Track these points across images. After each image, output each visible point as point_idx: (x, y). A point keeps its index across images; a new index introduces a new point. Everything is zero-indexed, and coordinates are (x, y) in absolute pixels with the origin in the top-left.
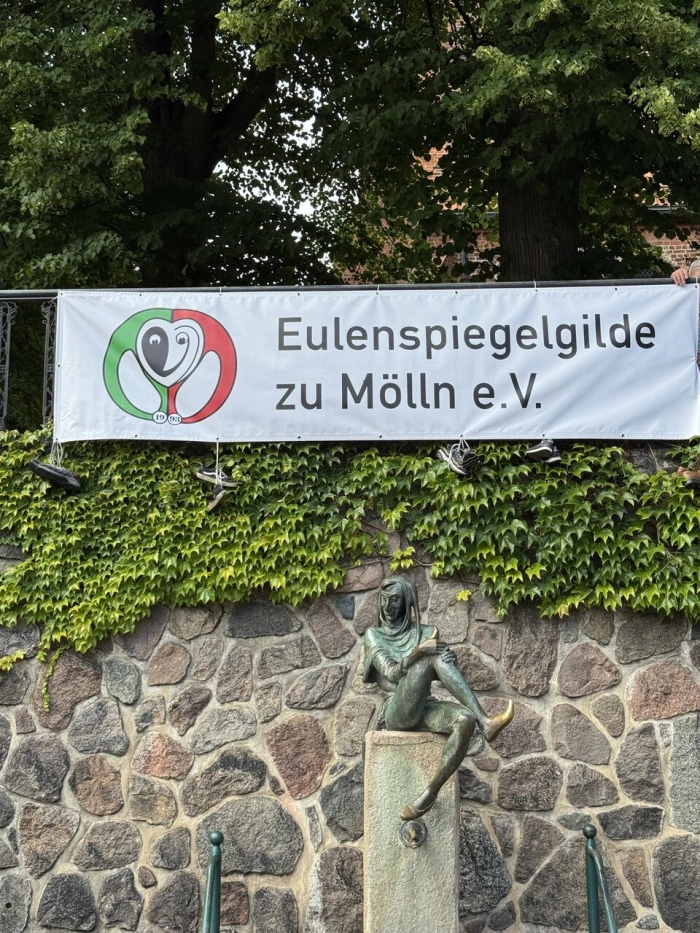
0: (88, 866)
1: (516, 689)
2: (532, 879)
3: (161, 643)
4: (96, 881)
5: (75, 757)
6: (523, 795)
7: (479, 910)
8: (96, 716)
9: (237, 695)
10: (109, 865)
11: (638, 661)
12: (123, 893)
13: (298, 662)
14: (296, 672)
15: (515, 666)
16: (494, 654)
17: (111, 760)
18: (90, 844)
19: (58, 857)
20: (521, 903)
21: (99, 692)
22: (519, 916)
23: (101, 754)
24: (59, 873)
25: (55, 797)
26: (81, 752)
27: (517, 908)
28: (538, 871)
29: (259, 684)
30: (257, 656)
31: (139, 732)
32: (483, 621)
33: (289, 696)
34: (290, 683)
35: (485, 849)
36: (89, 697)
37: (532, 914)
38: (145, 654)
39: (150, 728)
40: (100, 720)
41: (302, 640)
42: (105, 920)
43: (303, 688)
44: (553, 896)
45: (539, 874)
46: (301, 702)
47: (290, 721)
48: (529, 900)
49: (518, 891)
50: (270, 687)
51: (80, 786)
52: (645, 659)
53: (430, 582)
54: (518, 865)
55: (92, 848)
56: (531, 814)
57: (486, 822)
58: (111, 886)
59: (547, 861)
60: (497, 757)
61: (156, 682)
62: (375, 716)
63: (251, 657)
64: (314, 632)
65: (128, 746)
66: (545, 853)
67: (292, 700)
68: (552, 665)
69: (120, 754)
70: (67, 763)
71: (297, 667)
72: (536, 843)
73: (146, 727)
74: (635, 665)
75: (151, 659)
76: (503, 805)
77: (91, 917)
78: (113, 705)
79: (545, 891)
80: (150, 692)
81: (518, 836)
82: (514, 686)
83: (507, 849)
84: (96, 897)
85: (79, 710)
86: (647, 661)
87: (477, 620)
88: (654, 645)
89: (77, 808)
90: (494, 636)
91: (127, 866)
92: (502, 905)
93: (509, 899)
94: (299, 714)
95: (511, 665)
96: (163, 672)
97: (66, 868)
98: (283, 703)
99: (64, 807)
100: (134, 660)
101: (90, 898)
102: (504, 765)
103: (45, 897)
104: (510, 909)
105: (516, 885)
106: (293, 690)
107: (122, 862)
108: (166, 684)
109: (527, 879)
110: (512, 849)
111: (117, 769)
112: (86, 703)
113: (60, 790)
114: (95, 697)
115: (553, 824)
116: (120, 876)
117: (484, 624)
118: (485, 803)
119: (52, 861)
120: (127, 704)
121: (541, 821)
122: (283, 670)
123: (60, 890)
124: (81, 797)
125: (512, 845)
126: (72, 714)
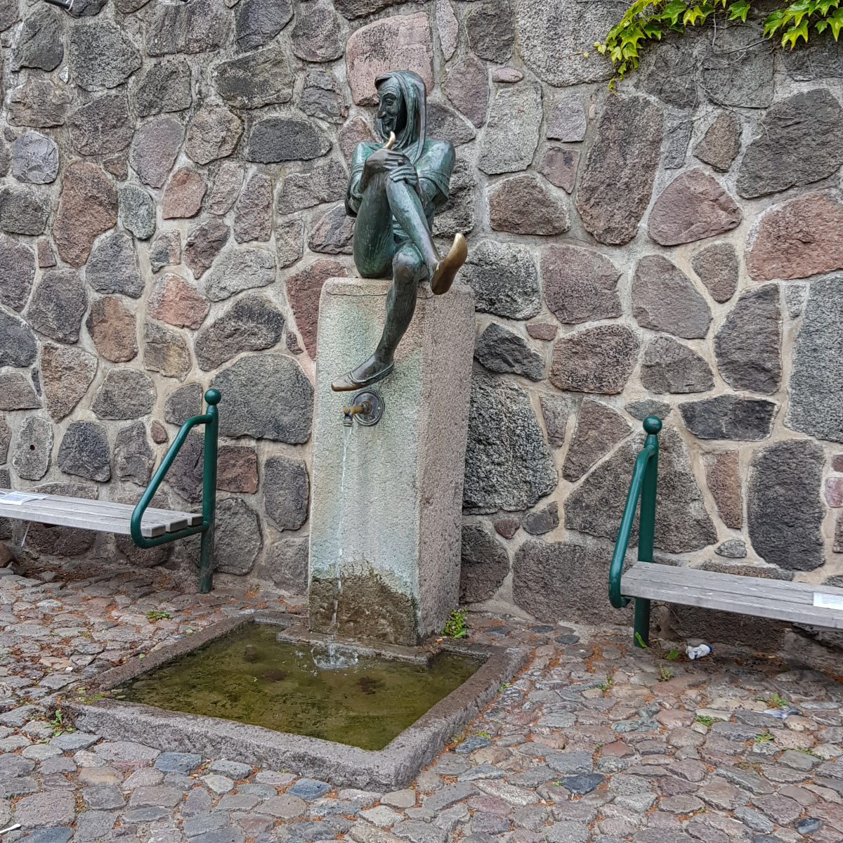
0: (105, 415)
1: (591, 234)
2: (583, 478)
3: (176, 168)
4: (112, 429)
5: (93, 296)
6: (585, 372)
7: (513, 508)
8: (111, 252)
9: (256, 234)
10: (123, 416)
11: (770, 194)
12: (133, 447)
13: (324, 195)
15: (592, 201)
16: (567, 186)
17: (127, 301)
18: (107, 392)
19: (77, 402)
20: (566, 506)
21: (116, 224)
22: (562, 521)
23: (118, 295)
24: (78, 419)
25: (73, 339)
26: (97, 291)
27: (561, 512)
28: (592, 470)
29: (280, 221)
30: (279, 186)
31: (155, 272)
32: (557, 140)
33: (312, 237)
34: (314, 221)
35: (528, 436)
36: (105, 231)
37: (579, 520)
38: (159, 181)
39: (166, 269)
40: (116, 255)
41: (331, 167)
42: (119, 473)
43: (328, 227)
44: (607, 502)
45: (593, 474)
46: (324, 244)
47: (312, 268)
48: (575, 502)
49: (564, 491)
50: (291, 224)
51: (96, 329)
53: (492, 87)
54: (568, 459)
55: (107, 396)
56: (592, 397)
57: (534, 404)
58: (125, 438)
59: (606, 457)
60: (555, 322)
61: (171, 216)
63: (273, 187)
64: (345, 156)
65: (143, 288)
66: (603, 448)
67: (317, 241)
68: (644, 200)
69: (135, 296)
70: (85, 303)
71: (323, 201)
72: (593, 433)
73: (162, 267)
74: (765, 200)
76: (557, 383)
77: (106, 468)
78: (128, 240)
79: (598, 494)
80: (165, 227)
81: (572, 424)
82: (590, 230)
83: (555, 438)
84: (112, 447)
85: (97, 243)
86: (785, 194)
87: (550, 139)
89: (95, 352)
90: (568, 160)
91: (140, 419)
92: (543, 505)
93: (550, 499)
94: (324, 258)
95: (588, 200)
96: (177, 203)
97: (84, 414)
98: (306, 245)
99: (84, 350)
100: (149, 188)
101: (105, 451)
102: (563, 333)
103: (63, 443)
104: (552, 512)
105: (563, 483)
106: (318, 230)
107: (136, 414)
108: (181, 218)
109: (578, 478)
110: (562, 439)
111: (133, 313)
112: (103, 236)
113: (78, 331)
114: (112, 231)
115: (619, 412)
116: (132, 428)
117: (558, 144)
118: (535, 380)
119: (71, 405)
120: (140, 240)
121: (604, 408)
122: (307, 204)
123: (77, 437)
124: (96, 340)
125: (563, 434)
126: (90, 249)
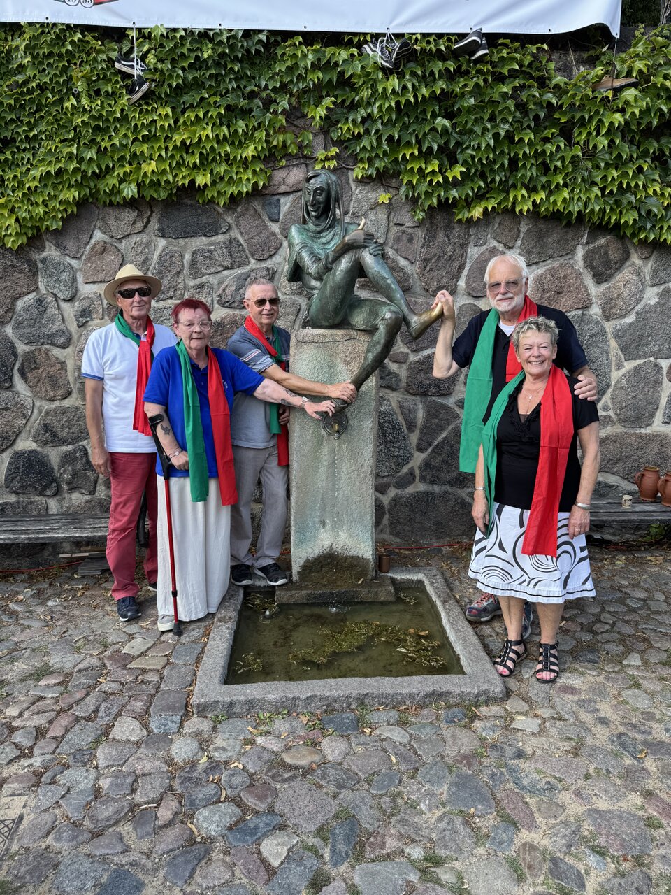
0: (45, 443)
1: (427, 290)
2: (430, 450)
3: (93, 242)
4: (54, 455)
5: (22, 348)
6: (428, 382)
7: (386, 474)
8: (36, 311)
9: (171, 293)
10: (65, 442)
11: (537, 263)
12: (79, 465)
13: (227, 263)
14: (226, 272)
15: (428, 269)
16: (410, 257)
17: (56, 352)
18: (45, 425)
19: (17, 436)
20: (420, 468)
21: (37, 288)
22: (418, 478)
23: (46, 346)
24: (20, 449)
25: (7, 385)
26: (26, 344)
27: (417, 472)
28: (436, 443)
29: (191, 283)
30: (188, 256)
31: (79, 326)
32: (401, 225)
33: (220, 296)
34: (220, 283)
35: (394, 427)
36: (28, 293)
37: (429, 477)
38: (77, 252)
39: (90, 323)
40: (41, 314)
41: (230, 242)
42: (66, 487)
43: (233, 288)
44: (447, 462)
45: (437, 446)
46: (232, 301)
47: (222, 319)
48: (427, 465)
49: (419, 458)
50: (201, 286)
51: (29, 375)
52: (544, 261)
53: (353, 185)
54: (420, 439)
55: (46, 428)
56: (433, 398)
57: (395, 405)
58: (67, 459)
59: (444, 435)
60: (407, 350)
61: (92, 280)
62: (300, 316)
63: (182, 257)
64: (241, 233)
65: (70, 339)
66: (442, 429)
67: (224, 300)
68: (461, 267)
69: (64, 347)
70: (15, 354)
71: (227, 268)
72: (435, 421)
73: (86, 322)
74: (534, 267)
75: (84, 257)
76: (411, 391)
77: (54, 485)
78: (52, 301)
79: (441, 458)
80: (86, 290)
81: (420, 415)
82: (426, 287)
83: (411, 426)
84: (56, 468)
85: (20, 305)
86: (545, 263)
87: (396, 224)
88: (553, 248)
89: (29, 394)
90: (410, 240)
91: (81, 443)
92: (405, 470)
93: (410, 465)
94: (230, 312)
95: (425, 267)
96: (97, 270)
97: (25, 444)
98: (215, 302)
99: (18, 393)
100: (68, 258)
101: (51, 470)
102: (412, 358)
103: (9, 469)
104: (412, 473)
105: (417, 454)
106: (224, 290)
107: (76, 440)
108: (101, 282)
109: (427, 450)
110: (415, 426)
111: (63, 360)
112: (26, 299)
113: (11, 378)
114: (34, 294)
115: (451, 406)
116: (75, 452)
117: (402, 228)
118: (394, 390)
119: (12, 439)
120: (65, 300)
121: (442, 404)
122: (213, 270)
123: (22, 463)
124: (31, 384)
125: (416, 423)
126: (14, 309)
